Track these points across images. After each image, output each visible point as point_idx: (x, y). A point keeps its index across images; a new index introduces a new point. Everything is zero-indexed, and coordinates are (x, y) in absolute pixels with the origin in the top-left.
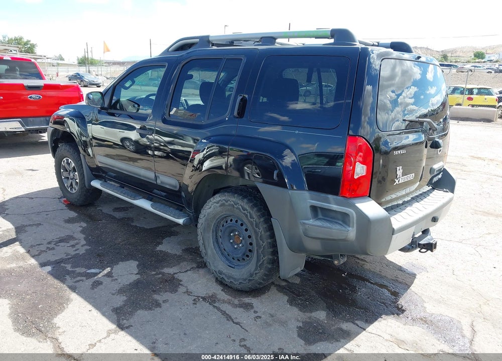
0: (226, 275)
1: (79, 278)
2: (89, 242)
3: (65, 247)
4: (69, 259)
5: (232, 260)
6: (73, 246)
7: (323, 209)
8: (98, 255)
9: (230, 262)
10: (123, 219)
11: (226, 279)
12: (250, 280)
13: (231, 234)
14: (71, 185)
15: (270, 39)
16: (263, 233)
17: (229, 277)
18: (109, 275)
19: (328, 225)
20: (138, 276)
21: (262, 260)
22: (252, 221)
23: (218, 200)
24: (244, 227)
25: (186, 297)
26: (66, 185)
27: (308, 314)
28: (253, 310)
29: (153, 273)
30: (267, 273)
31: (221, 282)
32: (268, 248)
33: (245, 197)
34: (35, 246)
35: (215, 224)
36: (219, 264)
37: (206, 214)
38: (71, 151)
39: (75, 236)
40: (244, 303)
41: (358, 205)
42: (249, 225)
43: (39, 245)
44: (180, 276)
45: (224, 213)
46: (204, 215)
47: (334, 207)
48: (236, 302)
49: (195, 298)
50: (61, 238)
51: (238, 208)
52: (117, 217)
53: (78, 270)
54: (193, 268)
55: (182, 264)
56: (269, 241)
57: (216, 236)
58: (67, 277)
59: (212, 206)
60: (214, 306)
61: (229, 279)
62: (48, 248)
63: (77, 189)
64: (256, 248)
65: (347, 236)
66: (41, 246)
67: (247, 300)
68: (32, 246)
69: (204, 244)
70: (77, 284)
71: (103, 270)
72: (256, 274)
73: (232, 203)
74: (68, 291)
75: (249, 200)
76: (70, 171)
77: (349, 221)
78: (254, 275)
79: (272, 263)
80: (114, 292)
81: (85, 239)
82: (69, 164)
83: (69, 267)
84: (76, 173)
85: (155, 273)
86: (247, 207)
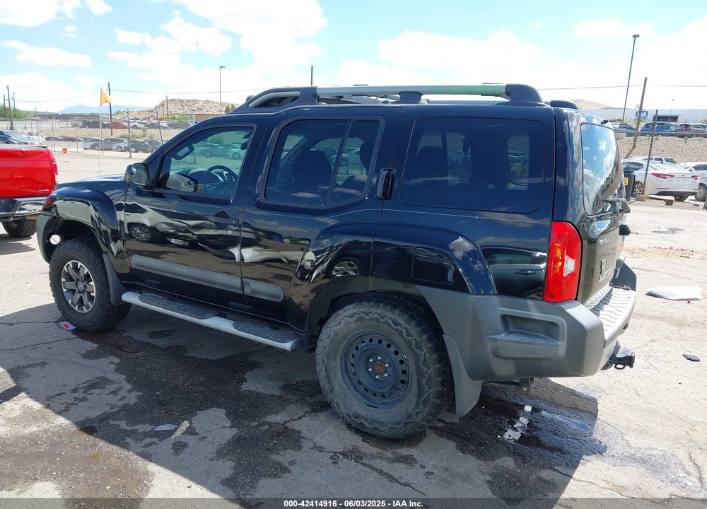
0: (366, 419)
1: (147, 440)
2: (137, 386)
3: (104, 395)
4: (118, 412)
5: (373, 397)
6: (115, 393)
7: (516, 318)
8: (161, 403)
9: (369, 400)
10: (170, 348)
11: (367, 424)
12: (406, 423)
13: (371, 360)
14: (81, 302)
15: (412, 95)
16: (427, 355)
17: (372, 421)
18: (191, 431)
19: (526, 339)
20: (234, 431)
21: (427, 394)
22: (409, 340)
23: (351, 312)
24: (393, 349)
25: (317, 454)
26: (70, 302)
27: (491, 464)
28: (417, 465)
29: (254, 424)
30: (433, 411)
31: (358, 430)
32: (436, 377)
33: (395, 307)
34: (53, 397)
35: (345, 347)
36: (354, 404)
37: (332, 333)
38: (84, 250)
39: (109, 376)
40: (401, 457)
41: (568, 311)
42: (403, 346)
43: (59, 394)
44: (296, 425)
45: (362, 330)
46: (328, 335)
47: (537, 315)
48: (389, 455)
49: (333, 454)
50: (90, 383)
51: (385, 323)
52: (160, 346)
53: (141, 428)
54: (306, 412)
55: (288, 408)
56: (437, 366)
57: (346, 364)
58: (128, 440)
59: (343, 322)
60: (362, 464)
61: (372, 424)
62: (76, 398)
63: (91, 306)
64: (415, 378)
65: (556, 353)
66: (64, 396)
67: (404, 451)
68: (49, 398)
69: (328, 376)
70: (149, 449)
71: (179, 425)
72: (417, 414)
73: (376, 316)
74: (141, 462)
75: (402, 310)
76: (78, 280)
77: (558, 333)
78: (414, 416)
79: (442, 397)
80: (211, 456)
81: (129, 381)
82: (76, 269)
83: (123, 425)
84: (92, 283)
85: (256, 423)
86: (400, 320)
